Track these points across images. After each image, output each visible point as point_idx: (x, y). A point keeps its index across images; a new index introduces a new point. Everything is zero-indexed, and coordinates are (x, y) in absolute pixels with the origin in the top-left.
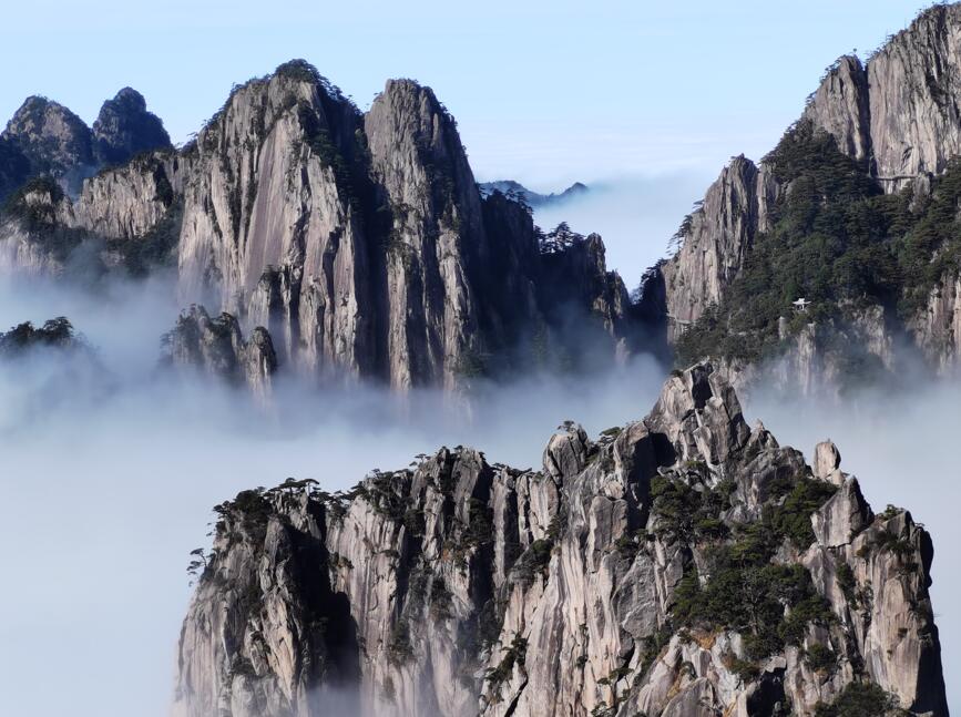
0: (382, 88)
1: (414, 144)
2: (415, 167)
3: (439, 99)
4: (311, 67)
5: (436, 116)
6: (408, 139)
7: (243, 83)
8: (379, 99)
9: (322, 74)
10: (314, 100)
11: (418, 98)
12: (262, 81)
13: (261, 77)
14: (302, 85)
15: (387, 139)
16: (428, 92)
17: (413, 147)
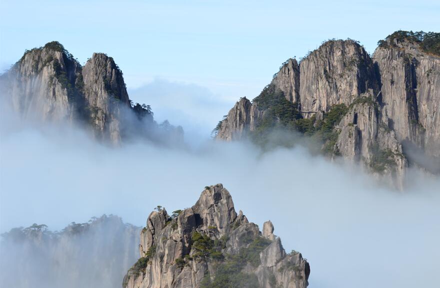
0: (91, 56)
1: (103, 81)
2: (103, 91)
3: (116, 63)
4: (61, 45)
5: (114, 70)
6: (101, 79)
7: (30, 50)
8: (89, 61)
9: (65, 49)
10: (61, 60)
11: (106, 62)
12: (39, 49)
13: (38, 48)
14: (56, 52)
15: (92, 78)
16: (111, 59)
17: (103, 82)
